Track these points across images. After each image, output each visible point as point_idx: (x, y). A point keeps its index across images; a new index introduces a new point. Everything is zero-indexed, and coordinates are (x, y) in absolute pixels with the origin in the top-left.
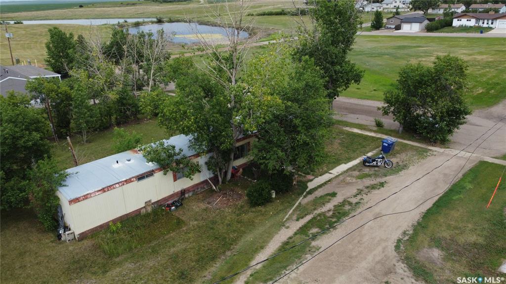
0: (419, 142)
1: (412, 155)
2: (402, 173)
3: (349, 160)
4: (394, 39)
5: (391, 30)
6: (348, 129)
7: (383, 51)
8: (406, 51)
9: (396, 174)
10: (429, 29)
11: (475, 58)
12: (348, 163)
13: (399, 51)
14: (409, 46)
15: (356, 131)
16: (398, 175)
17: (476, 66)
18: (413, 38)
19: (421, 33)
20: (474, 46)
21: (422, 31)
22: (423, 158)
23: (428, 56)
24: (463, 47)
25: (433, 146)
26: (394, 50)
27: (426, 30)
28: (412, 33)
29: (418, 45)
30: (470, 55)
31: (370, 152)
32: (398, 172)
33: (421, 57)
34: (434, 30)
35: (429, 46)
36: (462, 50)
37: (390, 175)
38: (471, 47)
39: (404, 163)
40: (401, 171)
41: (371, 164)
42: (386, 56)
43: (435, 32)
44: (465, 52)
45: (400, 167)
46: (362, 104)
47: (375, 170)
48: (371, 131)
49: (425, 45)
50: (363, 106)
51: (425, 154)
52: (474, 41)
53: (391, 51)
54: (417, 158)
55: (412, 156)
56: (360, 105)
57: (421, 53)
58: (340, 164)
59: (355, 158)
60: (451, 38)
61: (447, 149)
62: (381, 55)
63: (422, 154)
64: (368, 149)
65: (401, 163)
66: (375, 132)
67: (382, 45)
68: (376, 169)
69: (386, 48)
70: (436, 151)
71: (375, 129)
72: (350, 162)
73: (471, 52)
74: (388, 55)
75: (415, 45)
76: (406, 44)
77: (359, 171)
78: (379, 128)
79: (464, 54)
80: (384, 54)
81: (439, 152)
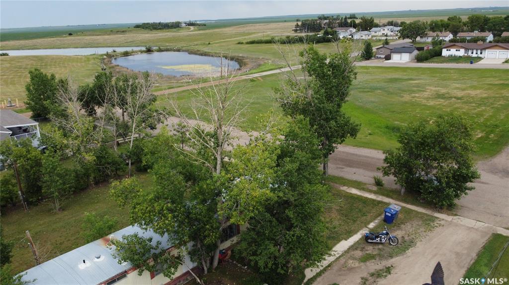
0: (424, 207)
1: (418, 225)
2: (409, 252)
3: (349, 234)
4: (384, 70)
5: (381, 61)
6: (345, 188)
7: (375, 85)
8: (397, 85)
9: (403, 255)
10: (419, 59)
11: (469, 94)
12: (348, 238)
13: (391, 85)
14: (400, 79)
15: (354, 191)
16: (405, 256)
17: (471, 103)
18: (404, 69)
19: (411, 64)
20: (466, 79)
21: (412, 61)
22: (430, 230)
23: (421, 91)
24: (455, 80)
25: (439, 212)
26: (386, 84)
27: (416, 61)
28: (403, 64)
29: (410, 77)
30: (464, 90)
31: (371, 222)
32: (405, 251)
33: (414, 92)
34: (424, 60)
35: (421, 79)
36: (455, 83)
37: (397, 255)
38: (463, 79)
39: (410, 238)
40: (408, 249)
41: (374, 241)
42: (379, 91)
43: (425, 63)
44: (457, 86)
45: (406, 244)
46: (358, 153)
47: (379, 249)
48: (370, 191)
49: (417, 78)
50: (360, 156)
51: (432, 224)
52: (465, 72)
53: (383, 84)
54: (424, 230)
55: (418, 227)
56: (356, 155)
57: (413, 87)
58: (340, 241)
59: (356, 232)
60: (441, 69)
61: (455, 217)
62: (373, 89)
63: (429, 225)
64: (369, 218)
65: (406, 238)
66: (375, 193)
67: (373, 77)
68: (380, 246)
69: (378, 81)
70: (443, 220)
71: (375, 188)
72: (351, 237)
73: (464, 86)
74: (380, 89)
75: (406, 77)
76: (397, 76)
77: (362, 250)
78: (379, 187)
79: (457, 88)
80: (377, 89)
81: (446, 221)
